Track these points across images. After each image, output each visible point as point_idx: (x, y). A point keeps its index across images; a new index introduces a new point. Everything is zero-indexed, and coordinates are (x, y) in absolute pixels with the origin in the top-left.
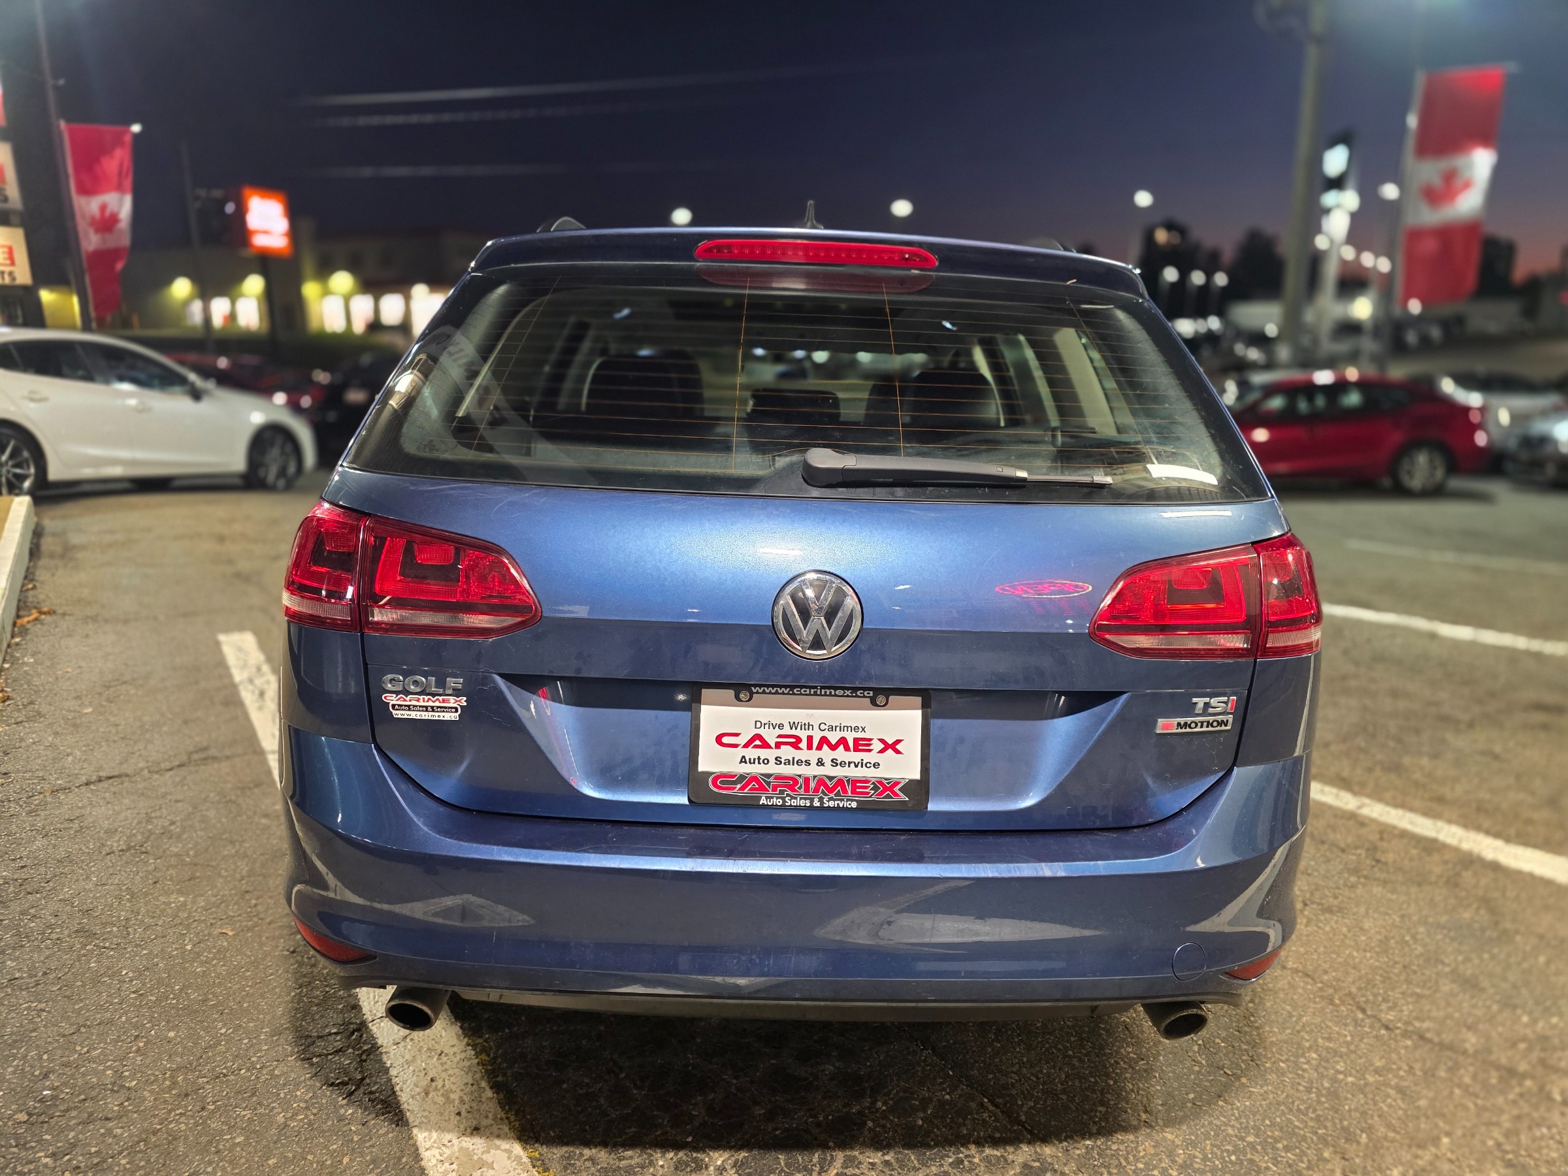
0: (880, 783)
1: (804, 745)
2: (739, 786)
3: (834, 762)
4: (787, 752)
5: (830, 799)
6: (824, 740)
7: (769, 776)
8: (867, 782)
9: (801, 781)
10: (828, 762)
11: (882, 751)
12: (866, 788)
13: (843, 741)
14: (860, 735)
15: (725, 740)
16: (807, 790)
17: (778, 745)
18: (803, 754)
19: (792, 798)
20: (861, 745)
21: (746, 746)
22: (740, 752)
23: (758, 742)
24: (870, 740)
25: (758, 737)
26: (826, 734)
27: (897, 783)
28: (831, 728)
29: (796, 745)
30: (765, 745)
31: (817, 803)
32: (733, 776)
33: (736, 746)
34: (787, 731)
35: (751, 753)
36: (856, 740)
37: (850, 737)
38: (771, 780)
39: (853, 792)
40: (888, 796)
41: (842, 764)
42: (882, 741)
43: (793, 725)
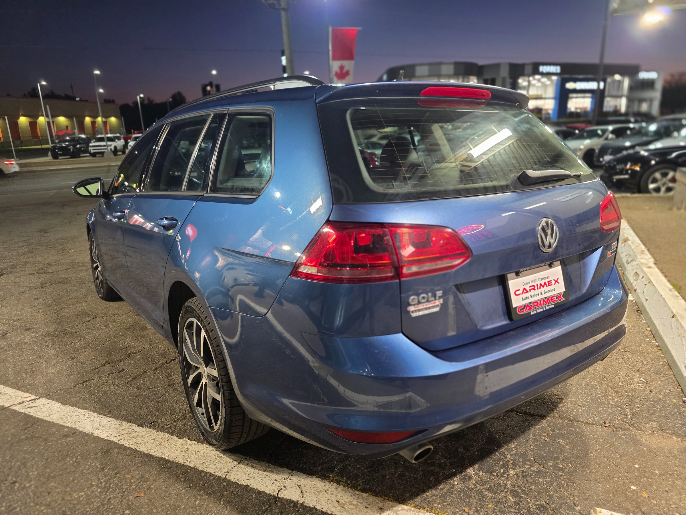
0: (557, 295)
1: (536, 288)
2: (525, 310)
3: (545, 292)
4: (533, 292)
5: (548, 306)
6: (541, 285)
7: (530, 303)
8: (554, 296)
9: (539, 302)
10: (543, 293)
11: (555, 284)
12: (554, 299)
13: (545, 283)
14: (549, 280)
15: (517, 293)
16: (541, 305)
17: (530, 290)
18: (537, 291)
19: (539, 309)
20: (549, 283)
21: (522, 293)
22: (521, 296)
23: (525, 291)
24: (551, 281)
25: (524, 289)
26: (541, 282)
27: (561, 294)
28: (542, 280)
29: (534, 289)
30: (527, 292)
31: (544, 309)
32: (522, 307)
33: (519, 295)
34: (531, 284)
35: (525, 296)
36: (548, 282)
37: (546, 281)
38: (532, 304)
39: (552, 301)
40: (560, 300)
41: (547, 292)
42: (554, 280)
43: (532, 281)
